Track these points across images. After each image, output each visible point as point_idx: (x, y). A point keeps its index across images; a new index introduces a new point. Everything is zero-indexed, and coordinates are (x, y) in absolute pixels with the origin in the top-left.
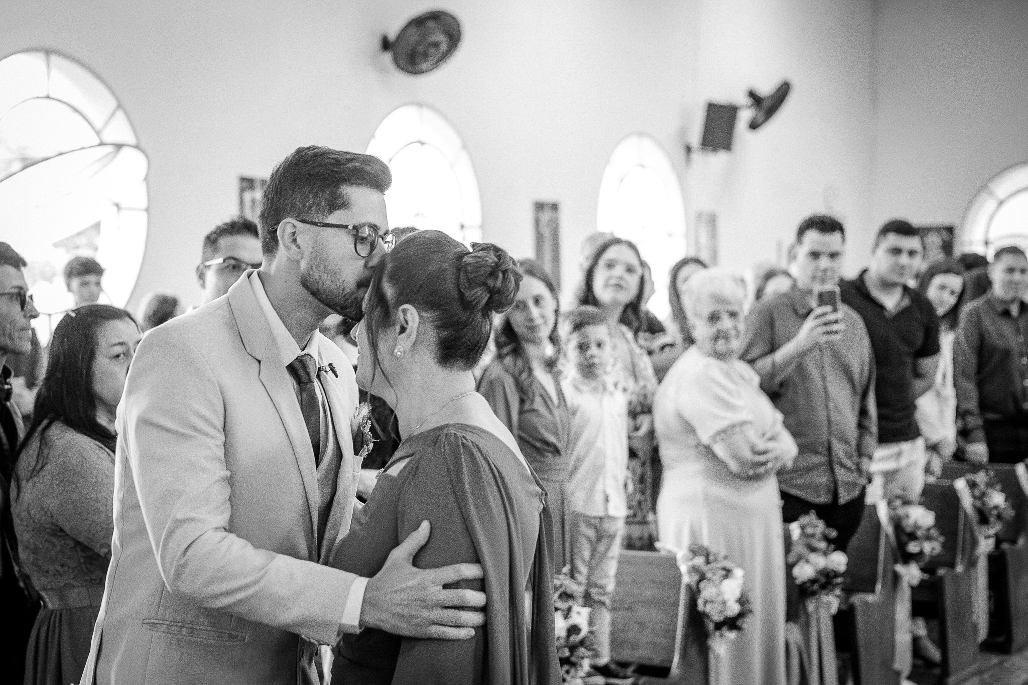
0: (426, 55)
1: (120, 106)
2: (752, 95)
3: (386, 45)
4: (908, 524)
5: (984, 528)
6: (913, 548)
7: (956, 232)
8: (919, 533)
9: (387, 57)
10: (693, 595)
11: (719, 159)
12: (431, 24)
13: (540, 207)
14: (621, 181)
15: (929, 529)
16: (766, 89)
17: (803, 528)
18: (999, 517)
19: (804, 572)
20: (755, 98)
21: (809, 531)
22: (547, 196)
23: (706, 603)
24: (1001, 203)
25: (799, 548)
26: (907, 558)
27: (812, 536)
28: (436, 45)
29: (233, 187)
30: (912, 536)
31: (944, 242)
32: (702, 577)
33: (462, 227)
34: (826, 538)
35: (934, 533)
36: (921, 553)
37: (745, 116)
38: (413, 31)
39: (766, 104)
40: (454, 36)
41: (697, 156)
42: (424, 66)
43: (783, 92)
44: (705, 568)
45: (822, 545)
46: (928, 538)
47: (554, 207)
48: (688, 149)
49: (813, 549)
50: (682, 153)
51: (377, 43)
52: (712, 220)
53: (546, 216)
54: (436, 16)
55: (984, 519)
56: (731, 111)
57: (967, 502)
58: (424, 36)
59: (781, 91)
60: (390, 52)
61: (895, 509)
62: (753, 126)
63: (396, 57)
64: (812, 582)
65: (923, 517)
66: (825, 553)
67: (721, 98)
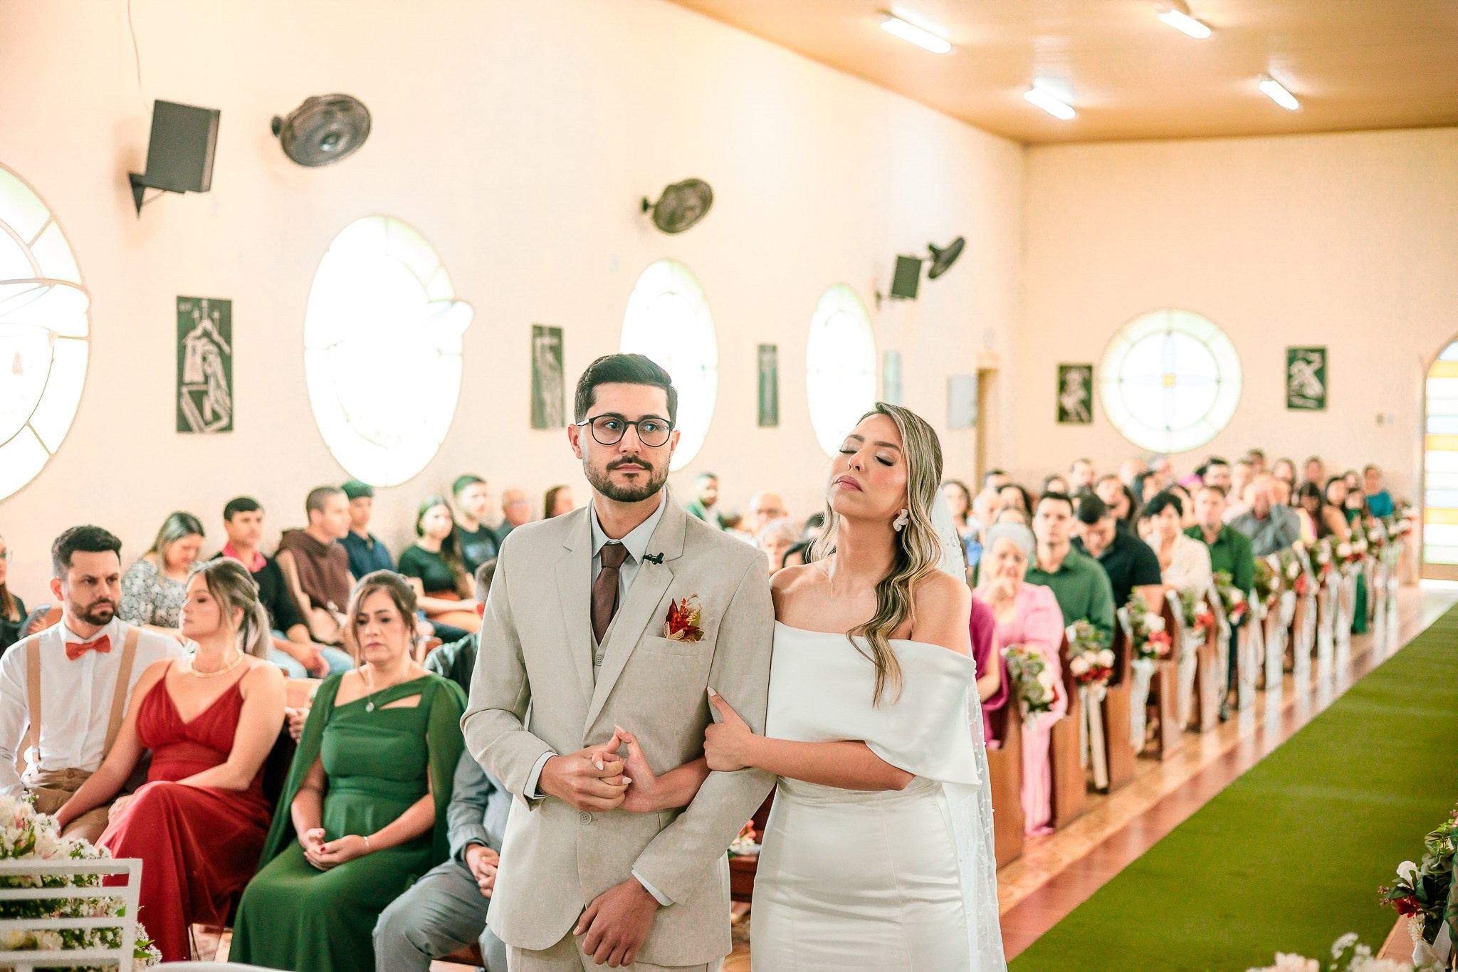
0: (683, 217)
1: (442, 264)
2: (932, 248)
3: (645, 206)
4: (1144, 630)
5: (1191, 631)
6: (1146, 647)
7: (1095, 372)
8: (1151, 636)
9: (648, 217)
11: (904, 305)
12: (688, 191)
13: (762, 349)
14: (826, 324)
15: (1159, 633)
16: (943, 243)
17: (1078, 632)
18: (1202, 622)
19: (1078, 667)
20: (936, 253)
21: (1083, 634)
22: (769, 340)
23: (1028, 689)
24: (1133, 345)
25: (1075, 648)
26: (1142, 655)
27: (1086, 638)
28: (692, 209)
29: (528, 333)
30: (1146, 639)
31: (1084, 379)
32: (1023, 671)
33: (703, 367)
34: (1096, 639)
35: (1164, 635)
36: (1152, 652)
37: (927, 266)
38: (672, 196)
39: (944, 257)
40: (706, 200)
41: (886, 303)
42: (680, 226)
43: (959, 245)
44: (1023, 665)
45: (1094, 645)
46: (1159, 639)
47: (774, 349)
48: (879, 296)
49: (1087, 648)
50: (873, 299)
51: (638, 205)
52: (898, 359)
53: (767, 357)
54: (693, 184)
55: (1190, 623)
56: (915, 264)
57: (1178, 611)
58: (681, 201)
59: (957, 246)
60: (650, 212)
61: (1133, 617)
62: (933, 275)
63: (656, 218)
64: (1087, 674)
65: (1154, 623)
66: (1097, 651)
67: (906, 252)
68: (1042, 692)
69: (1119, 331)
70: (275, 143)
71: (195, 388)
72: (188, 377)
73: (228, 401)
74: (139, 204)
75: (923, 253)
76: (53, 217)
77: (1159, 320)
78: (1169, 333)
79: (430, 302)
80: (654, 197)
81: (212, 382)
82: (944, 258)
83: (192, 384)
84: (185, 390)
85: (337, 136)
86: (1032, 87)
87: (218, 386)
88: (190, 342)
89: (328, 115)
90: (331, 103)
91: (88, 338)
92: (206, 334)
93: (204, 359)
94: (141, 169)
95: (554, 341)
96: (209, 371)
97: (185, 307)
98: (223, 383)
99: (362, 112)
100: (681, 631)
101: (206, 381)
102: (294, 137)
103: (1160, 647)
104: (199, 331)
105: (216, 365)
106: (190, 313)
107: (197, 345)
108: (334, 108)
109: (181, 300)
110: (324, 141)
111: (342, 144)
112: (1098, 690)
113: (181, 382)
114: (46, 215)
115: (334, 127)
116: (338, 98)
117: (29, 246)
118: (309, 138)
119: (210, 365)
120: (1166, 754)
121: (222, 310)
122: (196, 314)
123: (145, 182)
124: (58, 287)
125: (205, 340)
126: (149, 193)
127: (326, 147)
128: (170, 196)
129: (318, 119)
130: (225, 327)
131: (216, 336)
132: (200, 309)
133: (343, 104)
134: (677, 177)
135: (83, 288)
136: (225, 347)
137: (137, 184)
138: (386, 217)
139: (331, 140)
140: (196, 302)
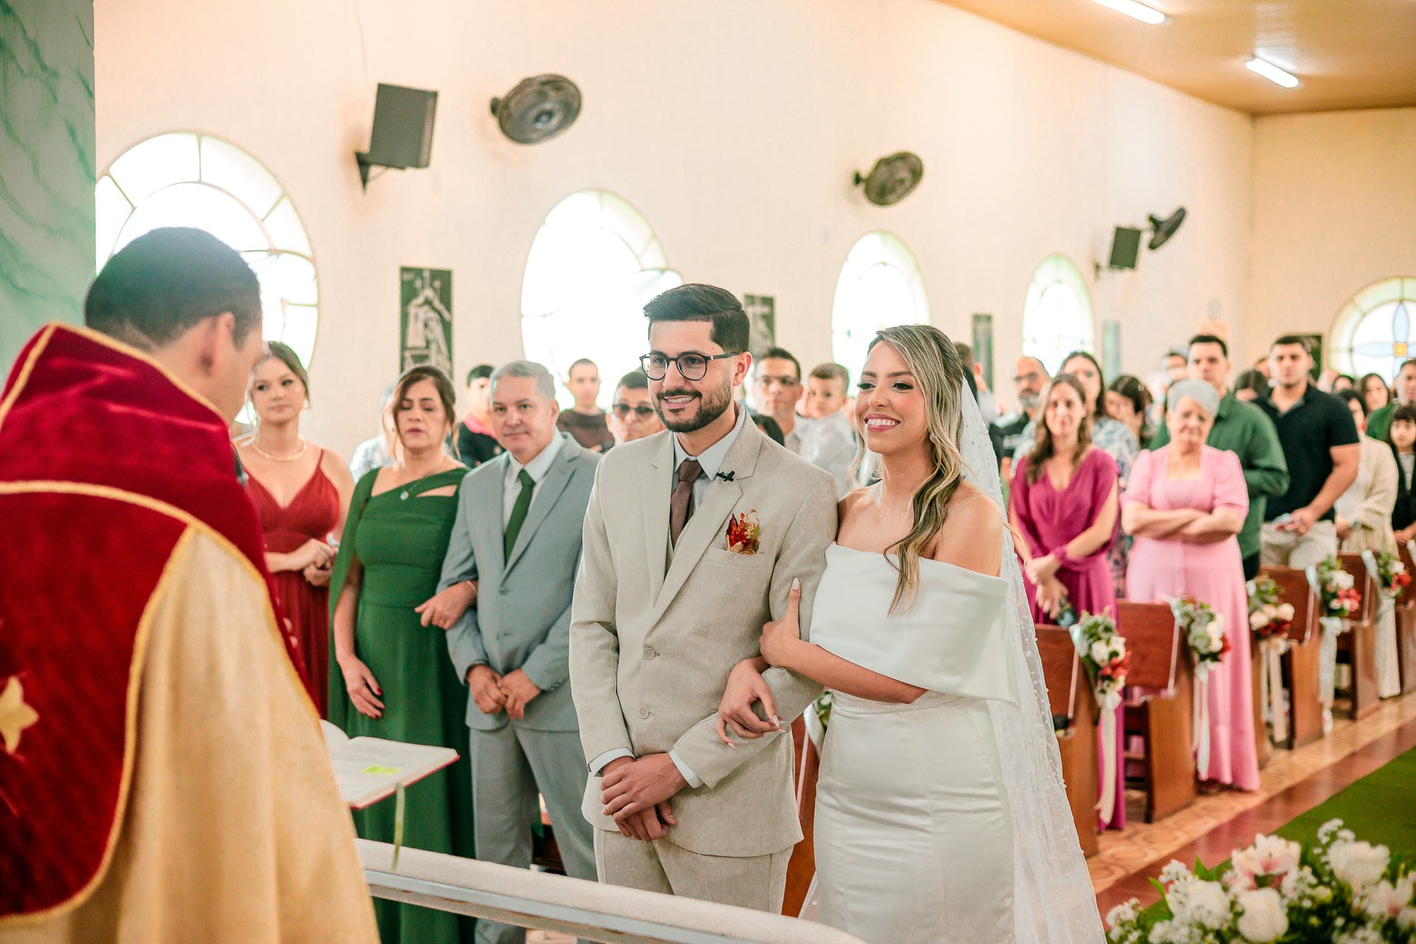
0: (893, 190)
1: (654, 236)
2: (1152, 219)
3: (858, 179)
4: (1331, 588)
5: (1386, 590)
6: (1335, 604)
7: (1324, 340)
8: (1341, 593)
9: (859, 191)
10: (1185, 633)
11: (1125, 276)
12: (899, 164)
13: (977, 318)
14: (1043, 294)
15: (1348, 590)
16: (1164, 214)
17: (1259, 585)
18: (1399, 581)
19: (1260, 620)
20: (1156, 223)
21: (1264, 589)
22: (983, 310)
23: (1195, 639)
24: (1364, 315)
26: (1330, 612)
27: (1266, 593)
28: (902, 181)
30: (1335, 596)
31: (1311, 349)
32: (1192, 621)
34: (1277, 593)
35: (1353, 592)
36: (1342, 610)
37: (1146, 237)
38: (884, 169)
39: (1165, 227)
40: (917, 174)
41: (1105, 273)
42: (891, 198)
43: (1179, 217)
44: (1194, 614)
45: (1273, 599)
46: (1348, 597)
47: (989, 318)
48: (1097, 267)
49: (1266, 602)
50: (1091, 269)
51: (849, 179)
52: (1117, 329)
53: (982, 327)
54: (903, 157)
55: (1386, 582)
56: (1135, 234)
57: (1373, 570)
58: (892, 174)
59: (1177, 217)
60: (862, 187)
61: (1322, 573)
62: (1153, 246)
63: (868, 192)
64: (1266, 628)
65: (1343, 580)
66: (1277, 605)
67: (1126, 223)
68: (1209, 641)
69: (1350, 300)
70: (493, 123)
71: (418, 352)
72: (411, 342)
73: (448, 365)
74: (364, 180)
75: (1143, 224)
76: (285, 194)
77: (1391, 289)
78: (1401, 301)
79: (642, 270)
80: (866, 169)
81: (433, 347)
82: (1165, 229)
83: (414, 348)
84: (408, 354)
85: (550, 114)
86: (1254, 56)
87: (439, 350)
88: (412, 310)
89: (542, 95)
90: (545, 83)
91: (317, 306)
92: (428, 302)
93: (426, 325)
94: (365, 148)
95: (766, 310)
96: (431, 336)
97: (408, 277)
98: (444, 348)
99: (573, 89)
100: (740, 543)
101: (428, 346)
102: (510, 116)
103: (1349, 605)
104: (420, 300)
105: (437, 331)
106: (411, 283)
107: (419, 312)
108: (547, 88)
109: (404, 270)
110: (537, 119)
111: (555, 121)
112: (1280, 644)
113: (404, 347)
114: (278, 191)
115: (548, 106)
116: (552, 79)
117: (263, 220)
118: (522, 117)
119: (432, 331)
120: (1360, 713)
121: (442, 280)
122: (418, 284)
123: (369, 159)
124: (284, 256)
125: (426, 308)
126: (374, 171)
127: (539, 126)
128: (393, 173)
129: (532, 99)
130: (445, 295)
131: (437, 303)
132: (422, 278)
133: (556, 83)
134: (888, 151)
135: (312, 260)
136: (446, 314)
137: (363, 162)
138: (601, 191)
139: (544, 118)
140: (418, 272)
